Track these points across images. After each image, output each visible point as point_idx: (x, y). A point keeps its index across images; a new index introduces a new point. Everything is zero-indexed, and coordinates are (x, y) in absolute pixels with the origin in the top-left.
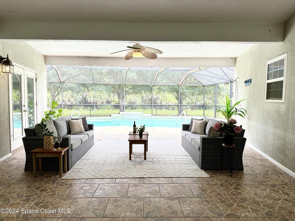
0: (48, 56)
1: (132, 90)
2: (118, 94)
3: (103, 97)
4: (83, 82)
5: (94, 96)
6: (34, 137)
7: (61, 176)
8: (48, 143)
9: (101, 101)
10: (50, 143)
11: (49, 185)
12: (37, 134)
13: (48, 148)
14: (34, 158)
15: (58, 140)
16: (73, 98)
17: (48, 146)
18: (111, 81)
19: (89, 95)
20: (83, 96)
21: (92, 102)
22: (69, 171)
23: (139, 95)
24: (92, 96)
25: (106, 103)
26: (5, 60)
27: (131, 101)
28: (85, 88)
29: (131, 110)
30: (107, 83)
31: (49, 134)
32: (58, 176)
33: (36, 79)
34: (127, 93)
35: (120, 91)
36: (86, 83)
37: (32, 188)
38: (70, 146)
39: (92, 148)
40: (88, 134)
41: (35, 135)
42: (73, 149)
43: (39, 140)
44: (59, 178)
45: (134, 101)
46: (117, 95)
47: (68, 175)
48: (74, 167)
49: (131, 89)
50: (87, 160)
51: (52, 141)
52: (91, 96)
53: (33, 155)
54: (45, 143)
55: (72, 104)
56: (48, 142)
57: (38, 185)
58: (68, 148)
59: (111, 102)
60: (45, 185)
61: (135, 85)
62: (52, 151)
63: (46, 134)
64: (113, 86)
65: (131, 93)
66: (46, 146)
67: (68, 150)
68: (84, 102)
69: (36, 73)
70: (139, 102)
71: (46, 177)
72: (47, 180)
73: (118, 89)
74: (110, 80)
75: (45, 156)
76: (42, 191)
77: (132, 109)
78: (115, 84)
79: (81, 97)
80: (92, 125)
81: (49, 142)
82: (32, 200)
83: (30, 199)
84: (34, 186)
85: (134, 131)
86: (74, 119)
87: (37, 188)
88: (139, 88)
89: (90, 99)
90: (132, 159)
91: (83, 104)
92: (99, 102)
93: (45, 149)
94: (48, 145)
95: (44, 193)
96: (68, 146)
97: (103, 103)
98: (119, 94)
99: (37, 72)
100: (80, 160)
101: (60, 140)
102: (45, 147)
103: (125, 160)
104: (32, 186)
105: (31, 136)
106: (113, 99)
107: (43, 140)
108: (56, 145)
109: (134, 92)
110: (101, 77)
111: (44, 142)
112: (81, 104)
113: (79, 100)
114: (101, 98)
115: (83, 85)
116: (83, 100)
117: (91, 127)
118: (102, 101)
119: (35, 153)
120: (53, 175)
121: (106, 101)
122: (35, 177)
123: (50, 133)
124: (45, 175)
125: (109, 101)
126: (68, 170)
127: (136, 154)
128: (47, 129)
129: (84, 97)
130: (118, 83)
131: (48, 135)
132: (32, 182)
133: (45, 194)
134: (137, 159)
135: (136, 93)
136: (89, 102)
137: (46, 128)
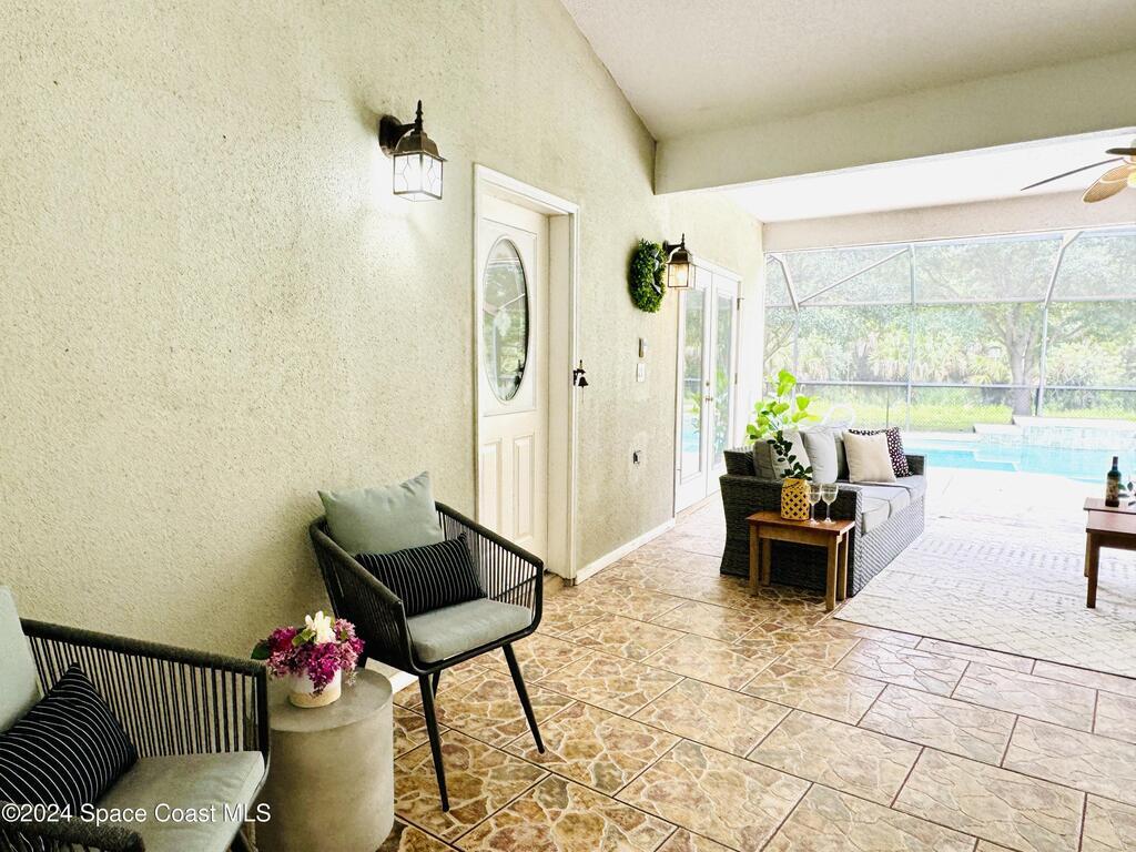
0: (771, 223)
1: (1080, 323)
2: (1009, 342)
3: (933, 356)
4: (867, 303)
5: (897, 352)
6: (750, 478)
7: (829, 609)
8: (796, 500)
9: (924, 371)
10: (801, 501)
11: (798, 626)
12: (758, 471)
13: (795, 514)
14: (753, 538)
15: (826, 495)
16: (818, 360)
17: (796, 509)
18: (984, 292)
19: (880, 348)
20: (857, 353)
21: (890, 373)
22: (853, 600)
23: (1113, 344)
24: (892, 351)
25: (945, 379)
26: (676, 250)
27: (1068, 370)
28: (868, 324)
29: (1067, 413)
30: (963, 300)
31: (798, 471)
32: (822, 607)
33: (738, 300)
34: (1057, 337)
35: (1017, 330)
36: (878, 303)
37: (752, 625)
38: (858, 517)
39: (919, 539)
40: (908, 489)
41: (752, 473)
42: (868, 530)
43: (766, 487)
44: (825, 612)
45: (1081, 373)
46: (1004, 348)
47: (849, 610)
48: (867, 590)
49: (1075, 320)
50: (908, 576)
51: (807, 494)
52: (887, 352)
53: (753, 528)
54: (788, 500)
55: (814, 382)
56: (796, 496)
57: (766, 620)
58: (852, 525)
59: (966, 376)
60: (787, 625)
61: (1097, 303)
62: (804, 524)
63: (788, 472)
64: (990, 314)
65: (1073, 337)
66: (787, 508)
67: (852, 531)
68: (858, 375)
69: (739, 282)
70: (1108, 377)
71: (786, 603)
72: (788, 612)
73: (1010, 320)
74: (975, 286)
75: (786, 537)
76: (782, 637)
77: (1069, 406)
78: (998, 304)
79: (848, 356)
80: (922, 457)
81: (799, 498)
82: (760, 654)
83: (755, 652)
84: (756, 620)
85: (1108, 496)
86: (858, 433)
87: (769, 628)
88: (1117, 316)
89: (885, 364)
90: (1097, 605)
91: (852, 383)
92: (918, 374)
93: (786, 517)
94: (796, 505)
95: (791, 645)
96: (852, 518)
97: (932, 377)
98: (1013, 344)
99: (741, 279)
100: (884, 573)
101: (832, 496)
102: (786, 511)
103: (1064, 602)
104: (752, 618)
105: (742, 474)
106: (975, 365)
107: (779, 488)
108: (820, 511)
109: (1087, 334)
110: (936, 276)
111: (783, 495)
112: (847, 382)
113: (842, 366)
114: (926, 359)
115: (864, 311)
116: (856, 367)
117: (914, 466)
118: (931, 372)
119: (759, 524)
120: (805, 603)
121: (945, 373)
122: (752, 596)
123: (801, 468)
124: (781, 598)
125: (957, 372)
126: (850, 595)
127: (1114, 591)
128: (793, 458)
129: (861, 354)
130: (1013, 299)
131: (796, 477)
132: (747, 607)
133: (792, 649)
134: (1120, 610)
135: (1101, 338)
136: (876, 374)
137: (790, 454)
